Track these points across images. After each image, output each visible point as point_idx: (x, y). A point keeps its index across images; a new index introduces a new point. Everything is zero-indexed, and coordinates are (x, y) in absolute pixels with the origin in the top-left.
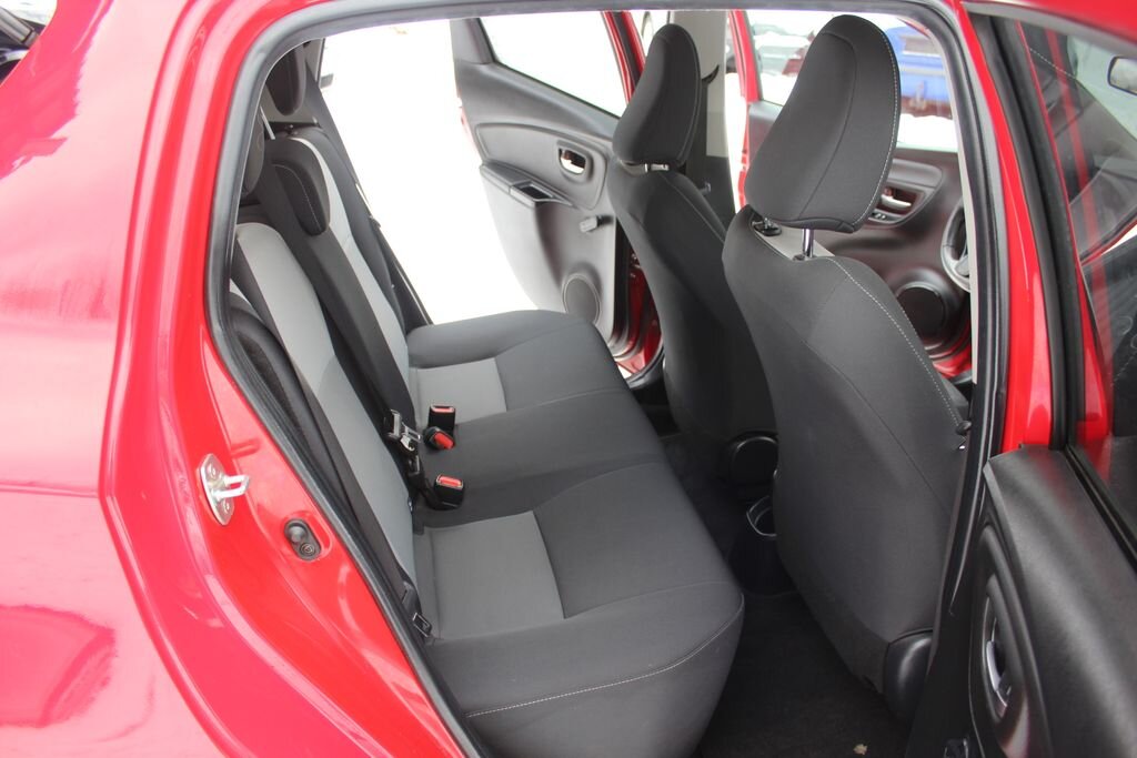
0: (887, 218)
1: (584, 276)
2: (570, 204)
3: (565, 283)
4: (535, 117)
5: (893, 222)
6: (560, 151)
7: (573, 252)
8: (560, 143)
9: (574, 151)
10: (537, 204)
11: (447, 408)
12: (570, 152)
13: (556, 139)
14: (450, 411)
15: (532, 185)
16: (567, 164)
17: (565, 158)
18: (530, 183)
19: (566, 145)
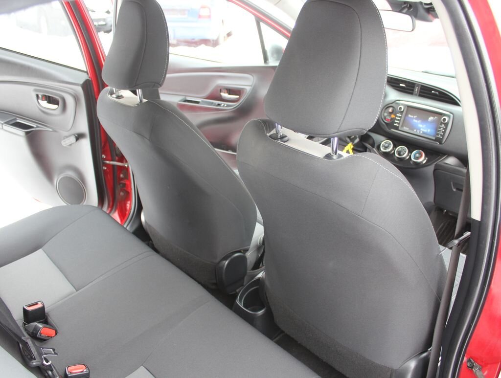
0: (228, 106)
1: (71, 174)
2: (51, 130)
3: (56, 180)
4: (12, 75)
5: (232, 107)
6: (37, 96)
7: (58, 159)
8: (36, 90)
9: (47, 95)
10: (27, 133)
11: (36, 304)
12: (46, 96)
13: (33, 88)
14: (40, 305)
15: (18, 121)
16: (44, 104)
17: (42, 100)
18: (16, 119)
19: (40, 91)
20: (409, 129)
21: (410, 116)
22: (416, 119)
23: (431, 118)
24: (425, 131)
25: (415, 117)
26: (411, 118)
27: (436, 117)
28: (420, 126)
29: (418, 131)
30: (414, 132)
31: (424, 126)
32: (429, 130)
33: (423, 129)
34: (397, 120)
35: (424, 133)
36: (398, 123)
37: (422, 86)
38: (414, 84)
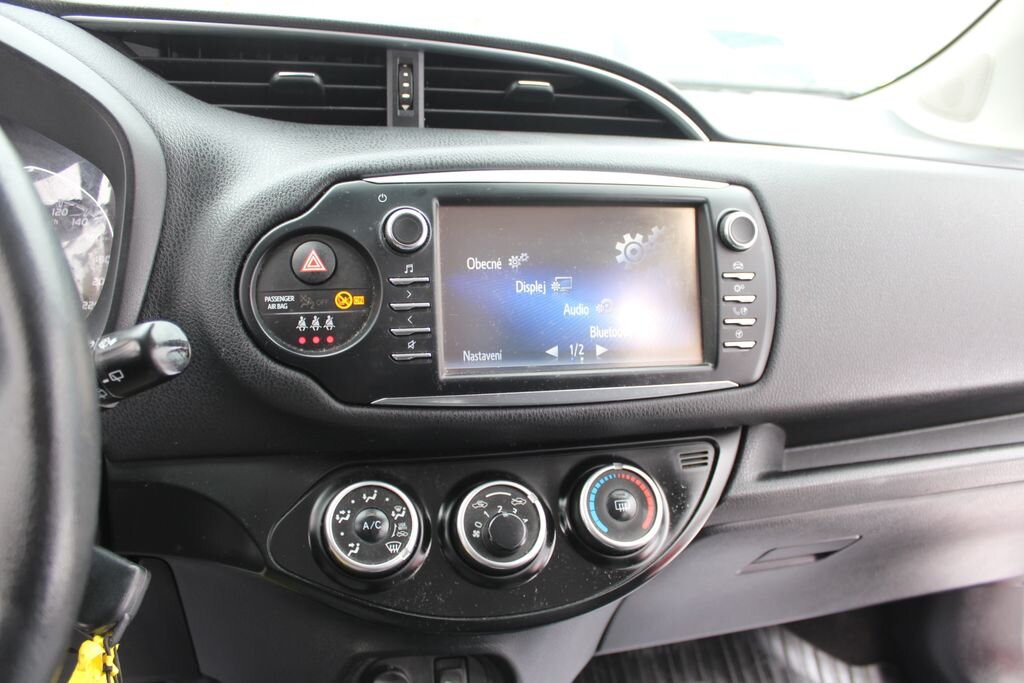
20: (507, 357)
22: (527, 273)
25: (514, 261)
34: (399, 316)
36: (428, 342)
37: (433, 57)
38: (377, 52)
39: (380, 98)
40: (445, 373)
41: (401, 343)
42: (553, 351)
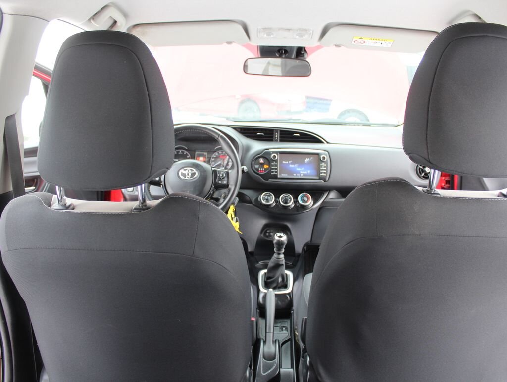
20: (288, 175)
21: (284, 162)
22: (291, 163)
23: (307, 160)
24: (306, 173)
25: (290, 162)
26: (286, 164)
27: (312, 158)
28: (299, 169)
29: (298, 175)
30: (295, 176)
31: (303, 169)
32: (309, 172)
33: (302, 171)
34: (273, 169)
35: (304, 175)
36: (276, 172)
37: (281, 131)
38: (273, 130)
39: (273, 137)
40: (279, 177)
41: (273, 172)
42: (295, 175)
